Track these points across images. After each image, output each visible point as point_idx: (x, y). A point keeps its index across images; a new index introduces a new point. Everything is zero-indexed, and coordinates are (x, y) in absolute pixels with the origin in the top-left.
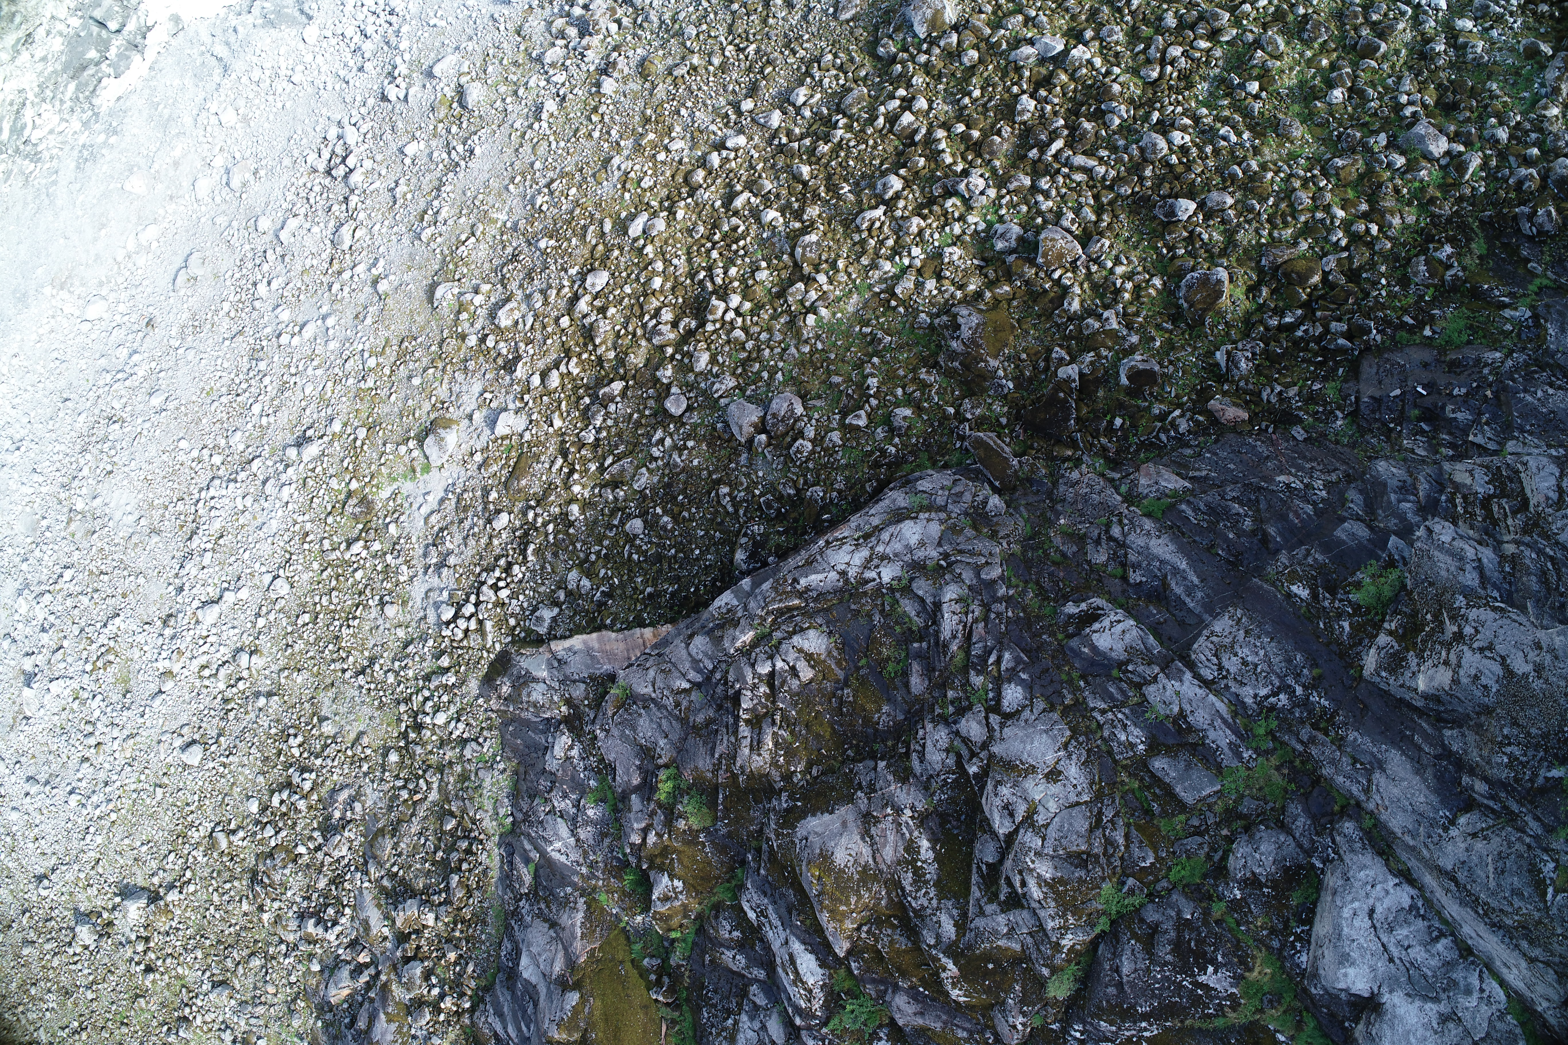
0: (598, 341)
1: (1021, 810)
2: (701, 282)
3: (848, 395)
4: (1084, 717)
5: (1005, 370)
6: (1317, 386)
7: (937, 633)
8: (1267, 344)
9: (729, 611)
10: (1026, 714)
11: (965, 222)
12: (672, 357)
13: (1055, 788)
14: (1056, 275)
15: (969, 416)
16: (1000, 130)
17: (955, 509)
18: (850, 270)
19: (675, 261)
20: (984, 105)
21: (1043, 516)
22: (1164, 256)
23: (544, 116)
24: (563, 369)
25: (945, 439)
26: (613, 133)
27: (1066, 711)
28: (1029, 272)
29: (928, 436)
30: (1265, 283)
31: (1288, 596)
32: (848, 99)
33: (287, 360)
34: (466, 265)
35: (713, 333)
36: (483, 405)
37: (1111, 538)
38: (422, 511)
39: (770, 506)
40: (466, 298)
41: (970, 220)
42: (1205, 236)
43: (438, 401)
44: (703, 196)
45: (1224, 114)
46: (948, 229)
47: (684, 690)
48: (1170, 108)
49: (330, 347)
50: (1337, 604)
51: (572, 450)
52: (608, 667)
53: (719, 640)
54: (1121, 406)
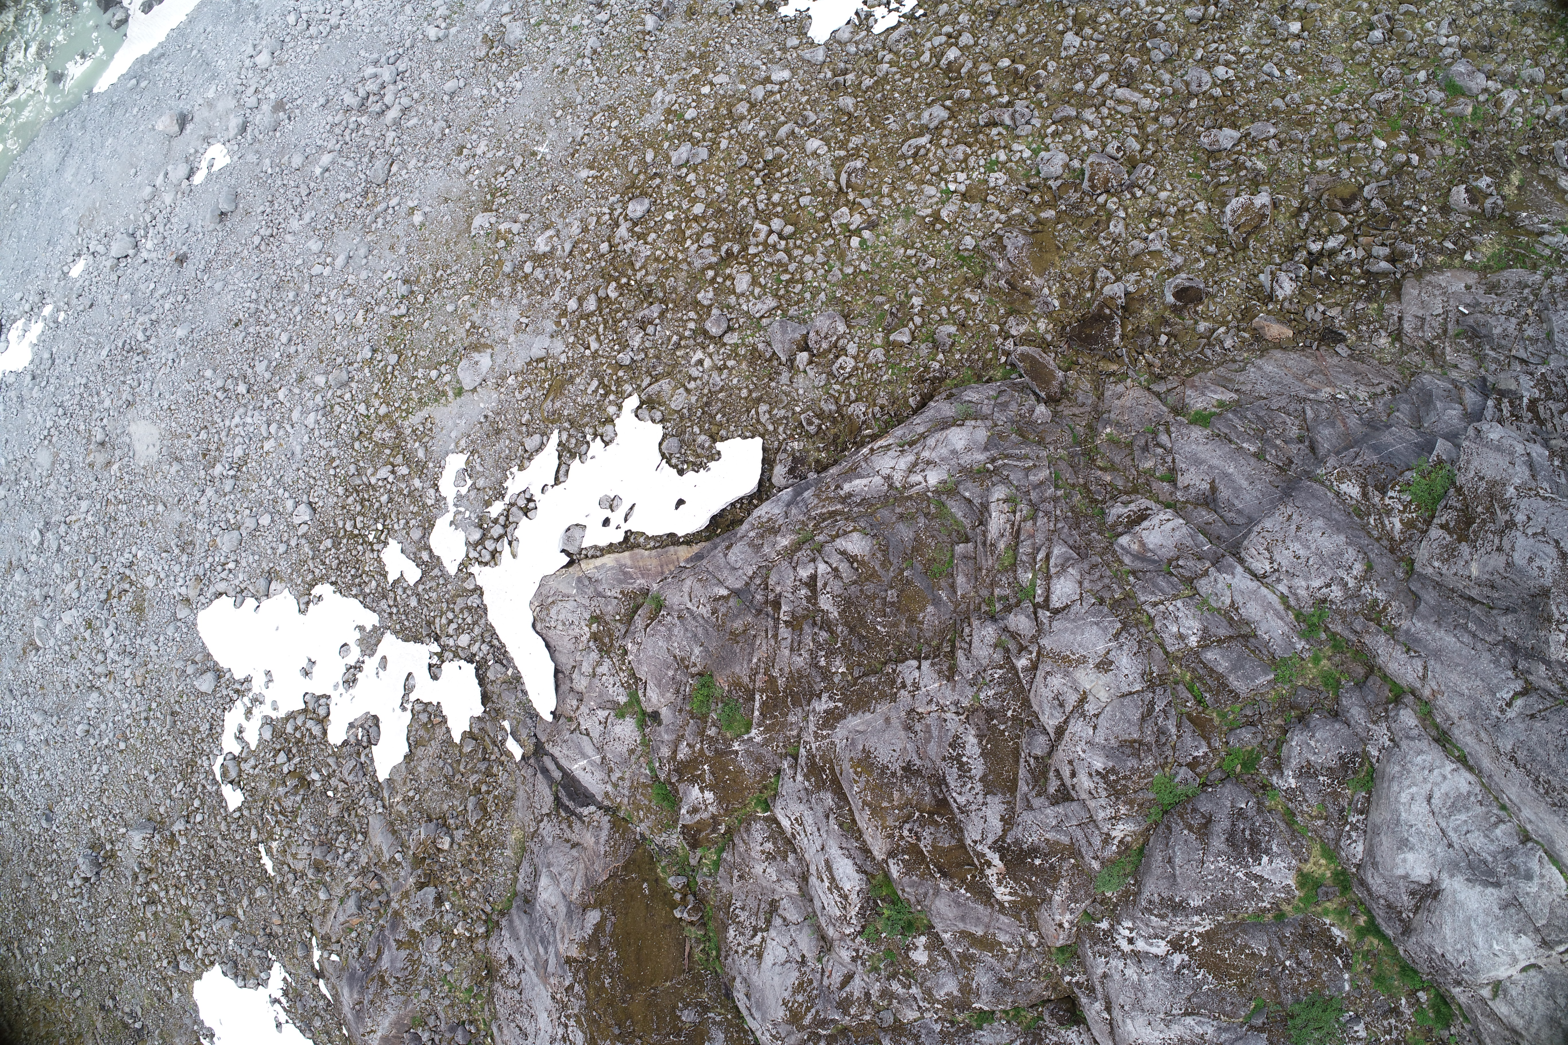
0: (638, 266)
1: (1072, 699)
2: (744, 209)
3: (892, 313)
4: (1134, 610)
5: (1050, 288)
6: (1360, 306)
7: (985, 533)
8: (1310, 268)
9: (770, 519)
10: (1076, 607)
11: (1011, 151)
12: (713, 280)
13: (1106, 678)
14: (1101, 199)
15: (1014, 332)
16: (1046, 65)
17: (1001, 418)
18: (896, 195)
19: (719, 189)
20: (1030, 41)
21: (1090, 427)
22: (1208, 183)
23: (588, 52)
24: (601, 293)
25: (990, 355)
26: (657, 67)
27: (1116, 605)
28: (1074, 196)
29: (973, 352)
30: (1308, 210)
31: (1338, 494)
32: (895, 35)
33: (319, 289)
34: (505, 195)
35: (755, 255)
36: (520, 329)
37: (1159, 445)
38: (453, 435)
39: (810, 423)
40: (503, 227)
41: (1016, 147)
42: (1248, 164)
43: (473, 326)
44: (746, 127)
45: (1267, 51)
46: (994, 156)
47: (722, 597)
48: (1214, 45)
49: (364, 275)
50: (1387, 501)
51: (609, 371)
52: (641, 582)
53: (758, 548)
54: (1166, 323)
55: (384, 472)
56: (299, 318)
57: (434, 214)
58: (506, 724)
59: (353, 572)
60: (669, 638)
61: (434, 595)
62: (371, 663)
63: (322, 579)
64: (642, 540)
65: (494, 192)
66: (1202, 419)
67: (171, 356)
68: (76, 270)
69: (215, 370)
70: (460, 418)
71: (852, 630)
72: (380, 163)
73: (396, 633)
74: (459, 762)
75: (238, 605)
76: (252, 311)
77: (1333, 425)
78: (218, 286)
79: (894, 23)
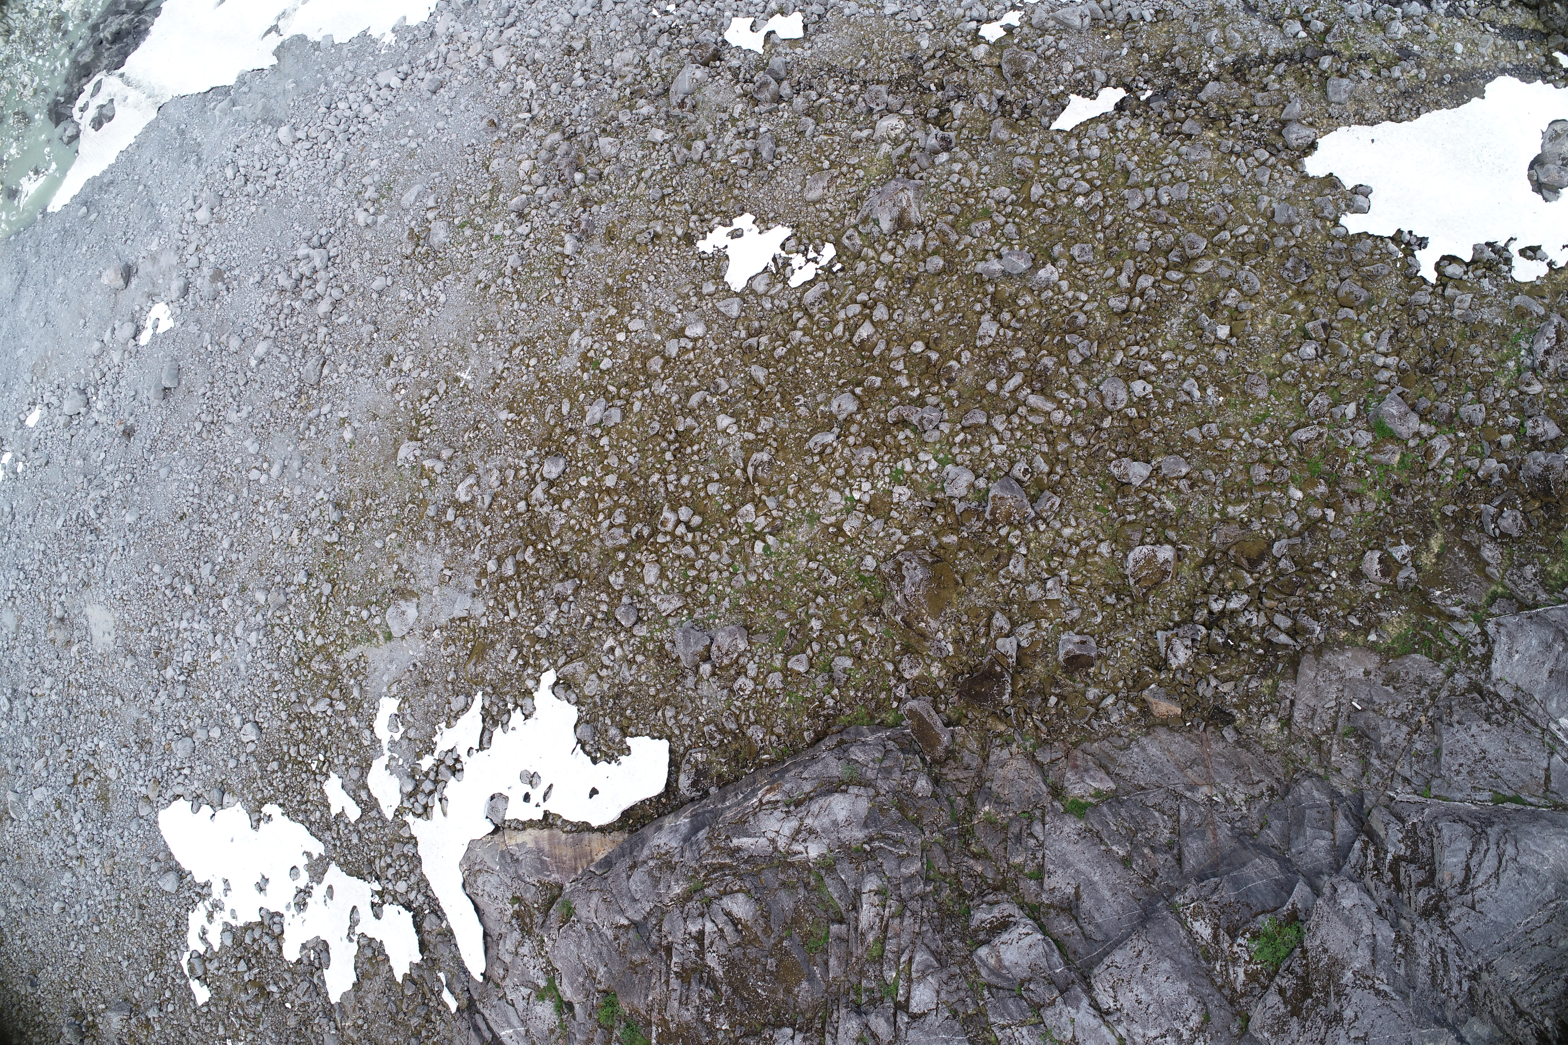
0: (553, 533)
2: (654, 485)
3: (791, 635)
4: (984, 1029)
5: (945, 632)
6: (1253, 684)
7: (857, 919)
8: (1209, 632)
9: (667, 852)
10: (931, 1018)
11: (917, 460)
12: (623, 564)
14: (1003, 532)
15: (907, 675)
16: (959, 354)
17: (884, 786)
18: (801, 497)
19: (631, 459)
20: (946, 321)
21: (970, 798)
22: (1114, 520)
23: (508, 271)
24: (519, 557)
25: (883, 695)
26: (575, 301)
27: (968, 1020)
28: (977, 525)
29: (866, 690)
30: (1213, 562)
31: (1190, 932)
32: (810, 296)
33: (257, 497)
34: (429, 425)
35: (664, 545)
36: (443, 582)
37: (1031, 835)
38: (385, 678)
39: (713, 738)
40: (427, 463)
41: (922, 456)
42: (1157, 505)
43: (400, 569)
44: (660, 388)
45: (1190, 361)
46: (899, 465)
47: (622, 926)
48: (1136, 348)
49: (298, 491)
50: (1235, 949)
51: (527, 643)
52: (555, 877)
53: (656, 882)
54: (1057, 684)
55: (322, 705)
56: (239, 524)
57: (362, 431)
58: (442, 975)
59: (299, 798)
60: (579, 945)
61: (373, 837)
62: (319, 891)
63: (271, 799)
64: (559, 823)
65: (420, 418)
66: (1079, 809)
67: (121, 543)
68: (33, 419)
69: (162, 566)
70: (391, 662)
71: (735, 991)
72: (312, 362)
73: (339, 865)
74: (401, 1001)
75: (196, 809)
76: (195, 506)
77: (1202, 835)
78: (163, 472)
79: (811, 276)
